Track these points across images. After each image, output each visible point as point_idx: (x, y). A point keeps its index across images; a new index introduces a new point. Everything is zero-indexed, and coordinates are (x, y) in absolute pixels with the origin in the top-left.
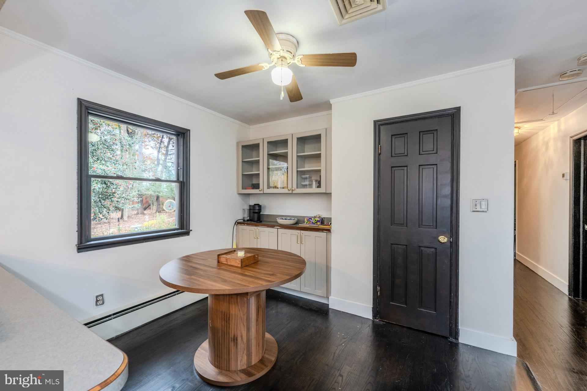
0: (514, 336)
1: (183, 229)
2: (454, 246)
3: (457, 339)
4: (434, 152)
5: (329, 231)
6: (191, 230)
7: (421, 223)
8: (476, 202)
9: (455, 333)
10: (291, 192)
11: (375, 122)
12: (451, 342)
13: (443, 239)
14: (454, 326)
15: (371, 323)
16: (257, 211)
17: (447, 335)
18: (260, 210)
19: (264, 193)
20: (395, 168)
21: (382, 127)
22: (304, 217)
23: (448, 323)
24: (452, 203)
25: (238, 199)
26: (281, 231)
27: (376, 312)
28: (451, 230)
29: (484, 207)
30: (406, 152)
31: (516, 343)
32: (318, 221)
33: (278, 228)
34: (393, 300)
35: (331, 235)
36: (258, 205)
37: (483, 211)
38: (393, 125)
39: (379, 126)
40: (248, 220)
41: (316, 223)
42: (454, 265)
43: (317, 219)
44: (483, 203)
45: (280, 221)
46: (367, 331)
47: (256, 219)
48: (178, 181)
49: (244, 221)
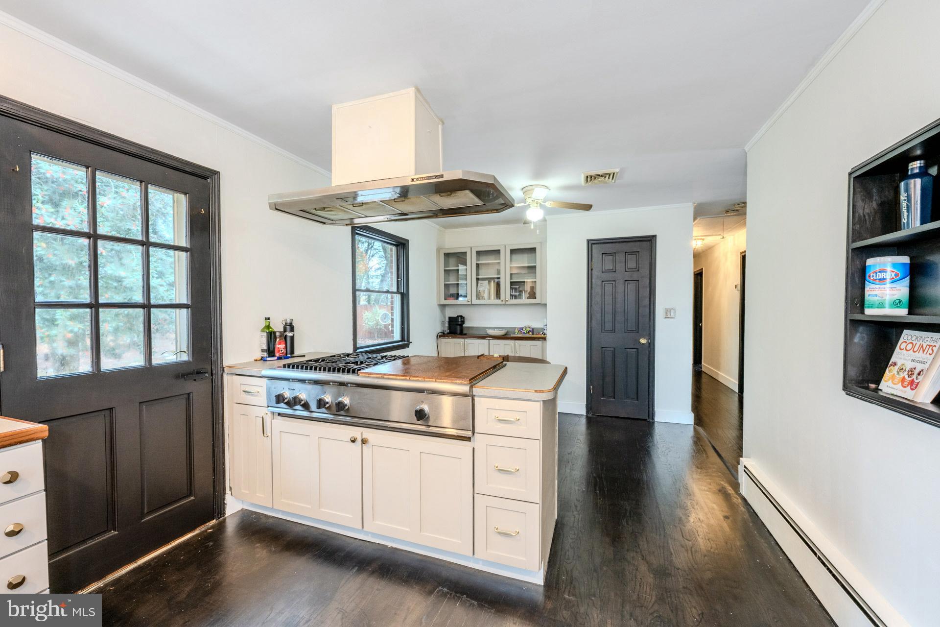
0: (692, 411)
1: (404, 341)
2: (651, 345)
3: (653, 419)
4: (637, 270)
5: (545, 339)
6: (411, 342)
7: (626, 329)
8: (667, 311)
9: (651, 414)
10: (504, 303)
11: (588, 241)
12: (650, 422)
13: (643, 341)
14: (651, 410)
15: (585, 417)
16: (460, 323)
17: (647, 418)
18: (463, 322)
19: (473, 303)
20: (605, 282)
21: (594, 246)
22: (515, 328)
23: (647, 408)
24: (650, 312)
25: (437, 310)
26: (493, 342)
27: (589, 408)
28: (649, 334)
29: (672, 314)
30: (614, 269)
31: (693, 414)
32: (530, 331)
33: (489, 340)
34: (603, 396)
35: (546, 343)
36: (461, 316)
37: (672, 318)
38: (603, 245)
39: (592, 244)
40: (448, 333)
41: (528, 333)
42: (652, 361)
43: (528, 329)
44: (672, 311)
45: (491, 332)
46: (584, 421)
47: (459, 331)
48: (398, 292)
49: (444, 333)
